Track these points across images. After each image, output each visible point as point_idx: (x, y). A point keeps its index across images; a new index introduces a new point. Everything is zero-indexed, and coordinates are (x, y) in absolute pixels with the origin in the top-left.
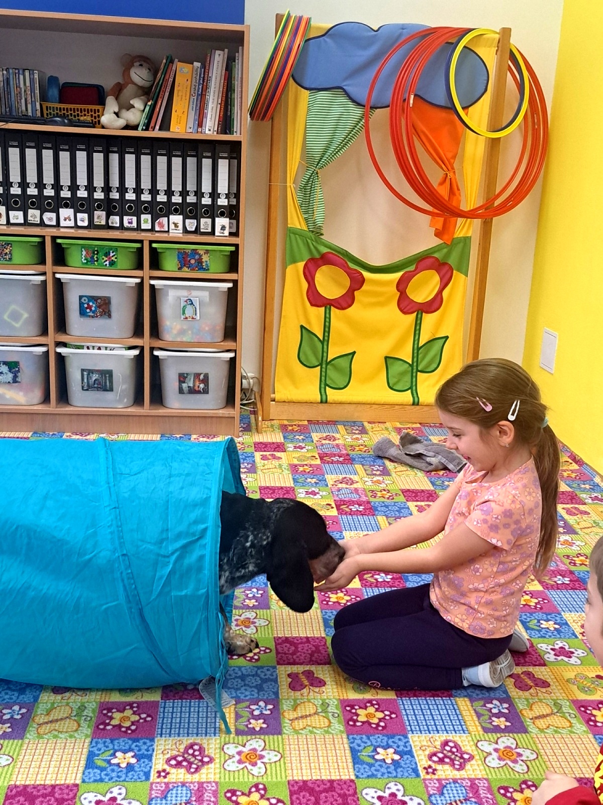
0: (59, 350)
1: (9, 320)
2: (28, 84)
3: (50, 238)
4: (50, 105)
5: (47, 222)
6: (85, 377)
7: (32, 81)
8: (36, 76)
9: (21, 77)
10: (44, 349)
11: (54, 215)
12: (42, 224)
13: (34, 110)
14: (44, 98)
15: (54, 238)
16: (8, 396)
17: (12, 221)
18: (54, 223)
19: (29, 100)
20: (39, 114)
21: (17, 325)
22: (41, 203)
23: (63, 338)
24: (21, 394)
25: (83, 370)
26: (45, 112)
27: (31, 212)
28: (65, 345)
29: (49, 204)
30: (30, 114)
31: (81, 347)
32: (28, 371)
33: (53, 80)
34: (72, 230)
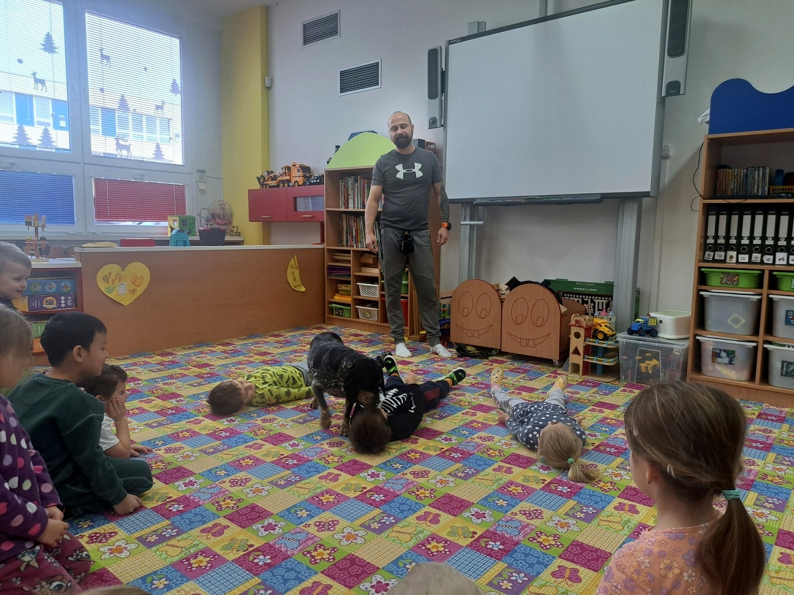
0: (766, 346)
1: (731, 323)
2: (761, 175)
3: (768, 271)
4: (775, 187)
5: (765, 261)
6: (785, 367)
7: (764, 174)
8: (768, 170)
9: (757, 172)
10: (754, 344)
11: (771, 257)
12: (762, 262)
13: (763, 191)
14: (771, 183)
15: (771, 272)
16: (723, 373)
17: (740, 261)
18: (771, 262)
19: (760, 186)
20: (766, 194)
21: (736, 327)
22: (763, 249)
23: (770, 338)
24: (734, 372)
25: (783, 362)
26: (771, 192)
27: (754, 255)
28: (770, 343)
29: (769, 250)
30: (760, 194)
31: (784, 346)
32: (741, 357)
33: (779, 172)
34: (785, 267)
